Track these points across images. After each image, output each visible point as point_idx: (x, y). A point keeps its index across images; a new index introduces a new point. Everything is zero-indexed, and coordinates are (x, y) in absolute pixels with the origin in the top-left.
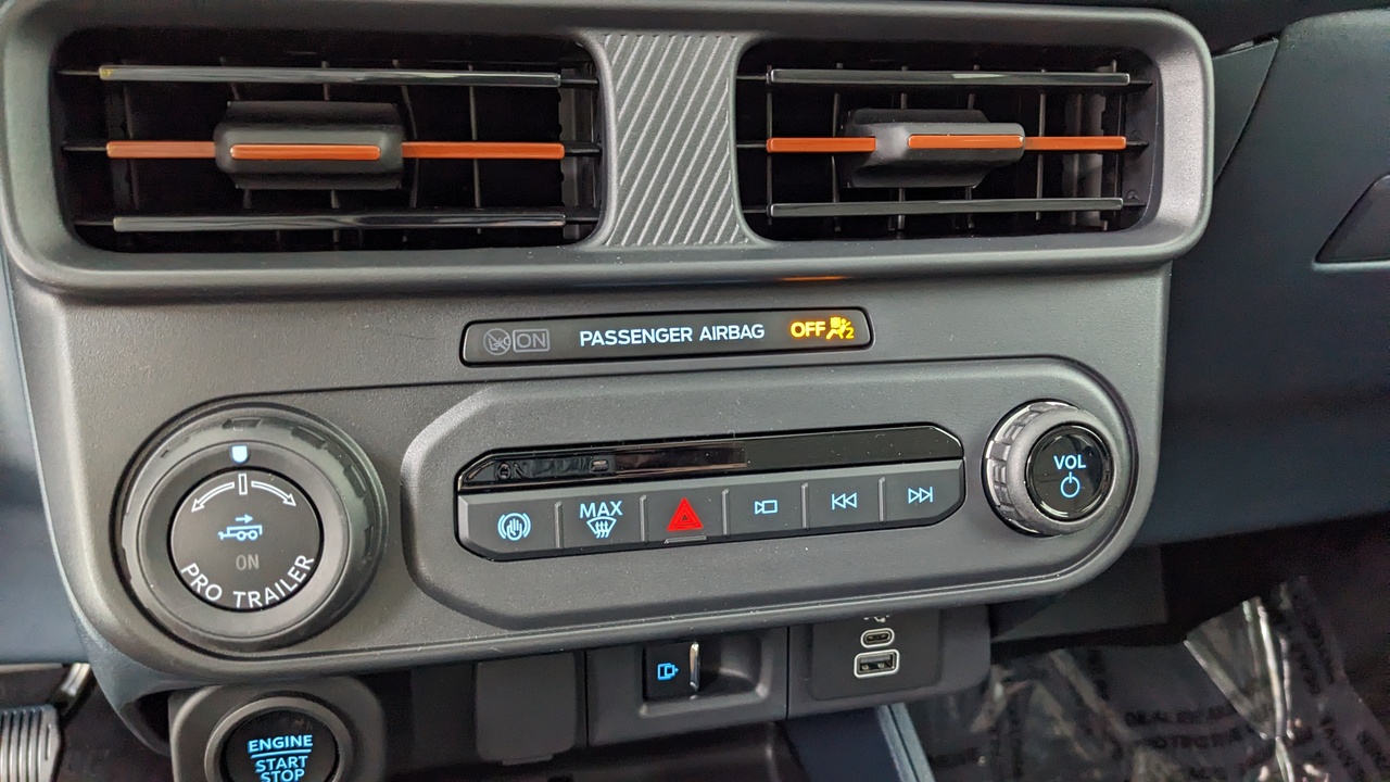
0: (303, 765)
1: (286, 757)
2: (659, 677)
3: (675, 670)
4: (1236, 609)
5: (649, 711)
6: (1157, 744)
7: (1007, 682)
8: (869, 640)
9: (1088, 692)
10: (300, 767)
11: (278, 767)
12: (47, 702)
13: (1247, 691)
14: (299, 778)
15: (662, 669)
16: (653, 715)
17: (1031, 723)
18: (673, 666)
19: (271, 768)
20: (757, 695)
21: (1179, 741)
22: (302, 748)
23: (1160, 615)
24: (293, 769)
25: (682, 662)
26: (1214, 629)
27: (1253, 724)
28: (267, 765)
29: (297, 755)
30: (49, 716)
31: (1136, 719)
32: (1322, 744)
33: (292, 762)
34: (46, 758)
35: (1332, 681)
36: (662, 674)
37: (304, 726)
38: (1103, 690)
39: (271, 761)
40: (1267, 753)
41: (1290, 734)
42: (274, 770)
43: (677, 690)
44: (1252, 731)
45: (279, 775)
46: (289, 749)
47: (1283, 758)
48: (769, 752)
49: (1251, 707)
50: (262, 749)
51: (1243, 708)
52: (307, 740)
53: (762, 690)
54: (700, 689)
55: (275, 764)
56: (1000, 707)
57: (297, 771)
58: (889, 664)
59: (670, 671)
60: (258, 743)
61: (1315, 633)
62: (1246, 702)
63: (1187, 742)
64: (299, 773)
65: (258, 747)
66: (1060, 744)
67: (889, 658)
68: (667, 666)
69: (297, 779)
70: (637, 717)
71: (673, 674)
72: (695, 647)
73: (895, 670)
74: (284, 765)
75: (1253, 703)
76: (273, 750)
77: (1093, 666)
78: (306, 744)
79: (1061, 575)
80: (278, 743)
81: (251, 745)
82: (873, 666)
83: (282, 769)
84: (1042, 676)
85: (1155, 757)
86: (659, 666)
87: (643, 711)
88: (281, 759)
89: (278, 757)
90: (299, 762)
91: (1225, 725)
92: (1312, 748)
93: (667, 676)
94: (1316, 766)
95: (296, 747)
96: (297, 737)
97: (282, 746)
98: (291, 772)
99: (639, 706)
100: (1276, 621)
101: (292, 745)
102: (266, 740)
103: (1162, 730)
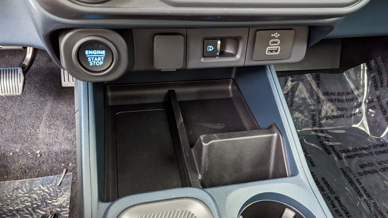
0: (103, 60)
1: (97, 57)
2: (208, 50)
3: (213, 48)
4: (359, 66)
5: (204, 60)
6: (331, 101)
7: (292, 81)
8: (272, 43)
9: (314, 85)
10: (102, 61)
11: (95, 60)
12: (19, 66)
13: (357, 88)
14: (102, 64)
15: (209, 47)
16: (205, 61)
17: (297, 93)
18: (212, 47)
19: (93, 60)
20: (236, 58)
21: (337, 100)
22: (102, 55)
23: (337, 66)
24: (99, 61)
25: (215, 46)
26: (351, 71)
27: (357, 97)
28: (91, 59)
29: (101, 57)
30: (20, 70)
31: (326, 94)
32: (376, 104)
33: (99, 59)
34: (20, 82)
35: (382, 86)
36: (209, 49)
37: (103, 47)
38: (318, 85)
39: (93, 58)
40: (360, 105)
41: (367, 101)
42: (94, 61)
43: (212, 55)
44: (357, 99)
45: (95, 63)
46: (98, 55)
47: (363, 107)
48: (230, 87)
49: (358, 93)
50: (90, 54)
51: (356, 93)
52: (103, 52)
53: (238, 56)
54: (219, 55)
55: (94, 59)
56: (289, 88)
57: (101, 62)
58: (276, 51)
59: (211, 48)
60: (88, 52)
61: (380, 73)
62: (357, 91)
63: (339, 100)
64: (101, 63)
65: (88, 53)
66: (304, 99)
67: (277, 49)
68: (211, 47)
69: (101, 65)
70: (201, 61)
71: (212, 49)
72: (219, 42)
73: (278, 52)
74: (97, 60)
75: (359, 91)
76: (93, 54)
77: (317, 79)
78: (103, 54)
79: (347, 8)
80: (95, 52)
81: (87, 52)
82: (272, 51)
83: (96, 61)
84: (302, 81)
85: (329, 104)
86: (208, 46)
87: (202, 60)
88: (96, 58)
89: (95, 57)
90: (101, 59)
91: (350, 97)
92: (372, 104)
93: (210, 50)
94: (372, 110)
95: (100, 54)
96: (100, 51)
97: (96, 54)
98: (99, 62)
99: (201, 58)
100: (370, 70)
101: (99, 54)
102: (91, 51)
103: (333, 97)
